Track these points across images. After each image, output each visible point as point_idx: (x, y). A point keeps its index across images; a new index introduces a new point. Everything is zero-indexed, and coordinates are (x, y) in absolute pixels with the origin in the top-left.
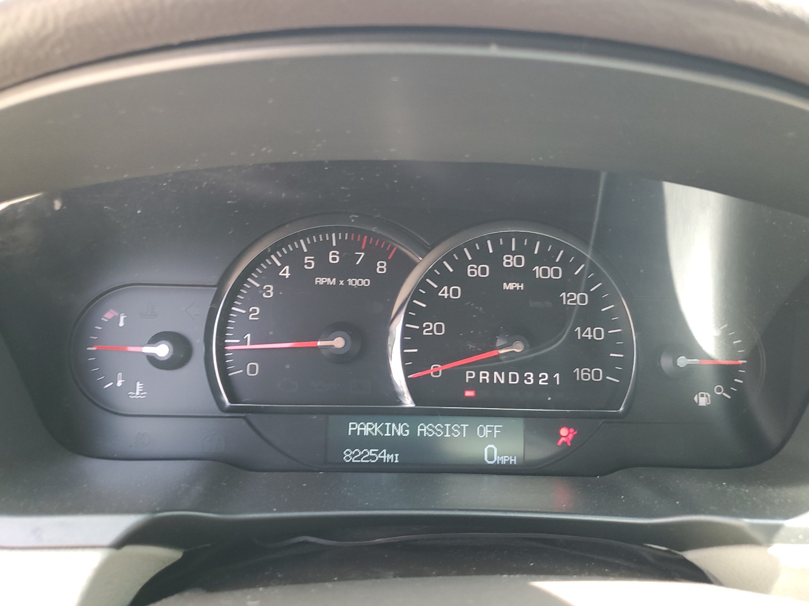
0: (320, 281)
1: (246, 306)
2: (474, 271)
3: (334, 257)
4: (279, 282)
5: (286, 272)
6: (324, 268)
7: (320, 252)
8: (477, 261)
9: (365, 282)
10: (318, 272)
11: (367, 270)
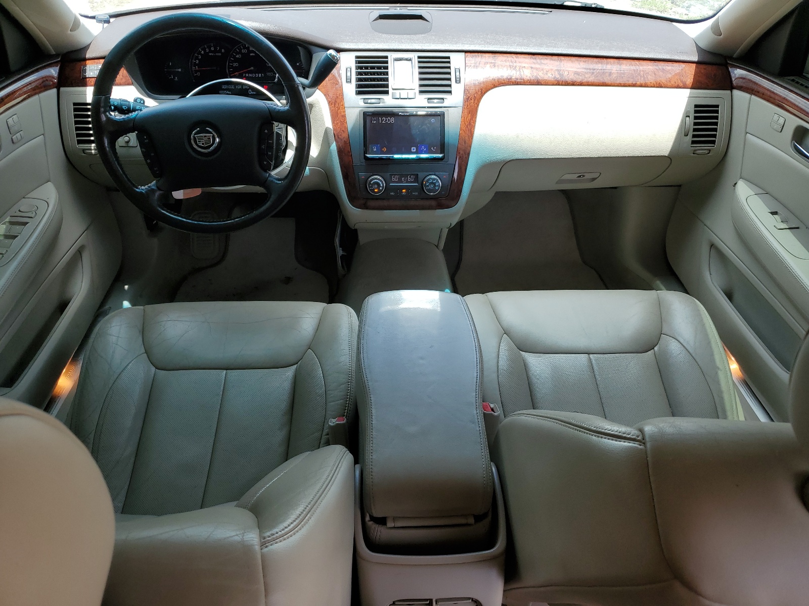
0: (210, 54)
1: (195, 60)
2: (243, 51)
3: (212, 49)
4: (201, 54)
5: (203, 52)
6: (211, 51)
7: (209, 47)
8: (244, 49)
9: (220, 54)
10: (209, 52)
11: (220, 51)
